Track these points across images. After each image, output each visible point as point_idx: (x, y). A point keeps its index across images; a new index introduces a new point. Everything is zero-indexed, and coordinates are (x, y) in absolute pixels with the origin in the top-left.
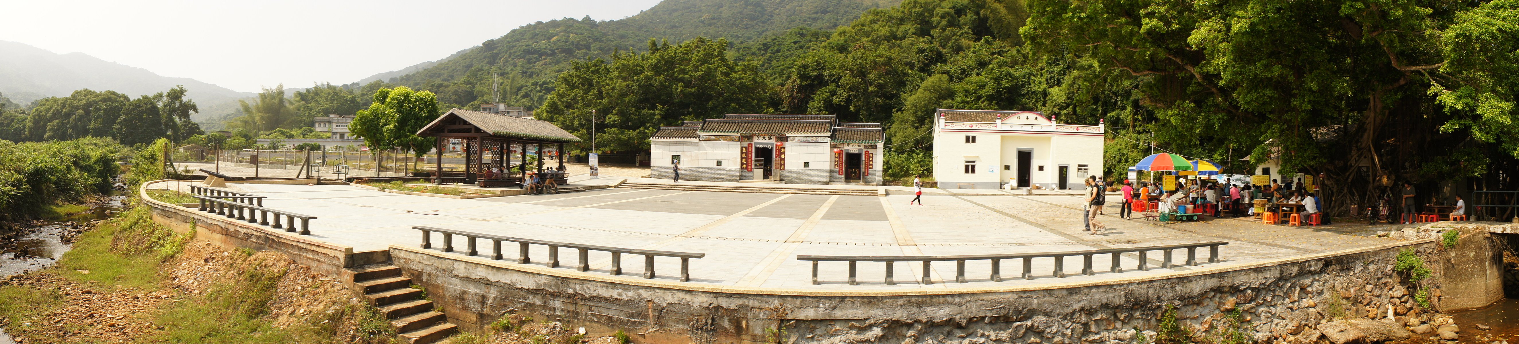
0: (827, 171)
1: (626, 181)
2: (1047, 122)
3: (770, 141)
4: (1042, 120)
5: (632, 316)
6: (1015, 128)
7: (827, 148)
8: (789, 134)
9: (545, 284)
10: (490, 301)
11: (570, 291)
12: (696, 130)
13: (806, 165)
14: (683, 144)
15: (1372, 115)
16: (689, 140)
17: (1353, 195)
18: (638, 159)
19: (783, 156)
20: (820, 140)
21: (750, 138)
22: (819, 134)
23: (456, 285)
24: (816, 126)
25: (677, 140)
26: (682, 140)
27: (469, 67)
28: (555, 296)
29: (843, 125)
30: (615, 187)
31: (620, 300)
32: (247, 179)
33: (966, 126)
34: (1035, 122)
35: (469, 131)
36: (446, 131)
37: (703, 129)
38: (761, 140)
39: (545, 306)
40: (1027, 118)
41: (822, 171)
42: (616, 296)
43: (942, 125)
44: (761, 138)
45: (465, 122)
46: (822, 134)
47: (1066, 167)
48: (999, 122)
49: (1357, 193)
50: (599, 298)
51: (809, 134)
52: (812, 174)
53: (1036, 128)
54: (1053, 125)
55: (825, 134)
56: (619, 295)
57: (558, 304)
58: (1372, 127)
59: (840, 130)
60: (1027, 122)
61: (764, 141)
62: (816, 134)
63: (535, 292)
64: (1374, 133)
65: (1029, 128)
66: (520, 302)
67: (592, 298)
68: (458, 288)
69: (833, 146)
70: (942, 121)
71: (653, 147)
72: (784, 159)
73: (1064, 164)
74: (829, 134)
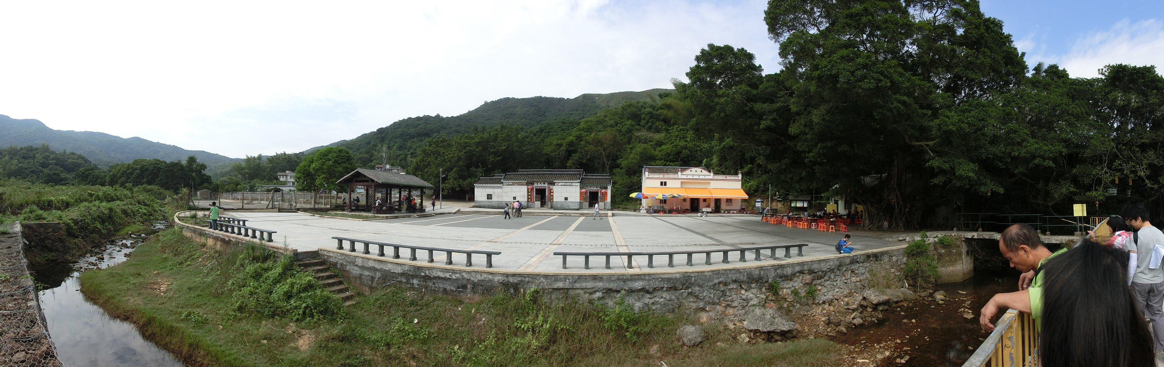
0: (578, 202)
1: (460, 210)
2: (707, 173)
3: (544, 185)
4: (705, 172)
5: (458, 288)
6: (689, 177)
7: (578, 189)
8: (556, 181)
9: (407, 270)
10: (376, 279)
11: (423, 274)
12: (501, 179)
13: (566, 199)
14: (494, 187)
16: (497, 185)
17: (886, 216)
18: (467, 197)
19: (552, 194)
20: (574, 184)
21: (532, 184)
22: (573, 181)
23: (357, 271)
24: (572, 177)
25: (490, 185)
26: (493, 185)
27: (369, 143)
28: (413, 277)
29: (588, 176)
30: (454, 213)
31: (451, 279)
32: (237, 209)
33: (661, 176)
34: (701, 173)
35: (367, 181)
36: (354, 182)
37: (505, 179)
38: (539, 185)
39: (408, 283)
40: (696, 171)
41: (575, 202)
42: (448, 277)
43: (647, 176)
44: (539, 184)
45: (365, 176)
46: (575, 181)
48: (679, 173)
49: (888, 214)
50: (439, 278)
51: (568, 181)
52: (570, 204)
54: (711, 175)
55: (577, 181)
56: (450, 276)
57: (415, 281)
59: (585, 178)
61: (541, 185)
62: (571, 181)
63: (403, 274)
64: (897, 180)
65: (697, 177)
66: (393, 280)
67: (435, 278)
68: (358, 272)
69: (581, 188)
70: (647, 173)
71: (476, 190)
72: (553, 196)
74: (579, 181)
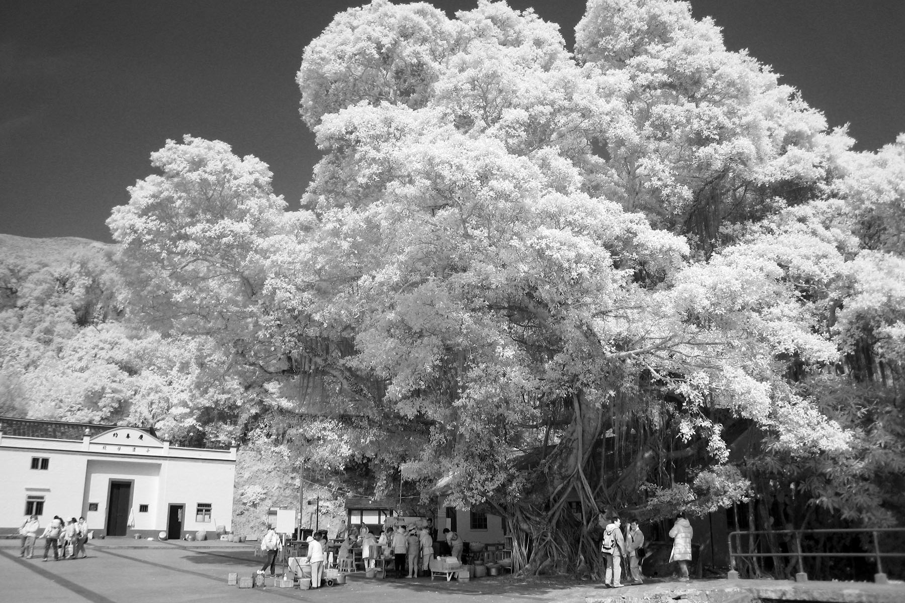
6: (110, 449)
15: (579, 429)
17: (560, 543)
34: (140, 443)
40: (128, 436)
47: (181, 507)
48: (86, 440)
49: (567, 539)
53: (139, 451)
58: (580, 445)
60: (128, 441)
64: (583, 454)
65: (129, 451)
73: (177, 501)
